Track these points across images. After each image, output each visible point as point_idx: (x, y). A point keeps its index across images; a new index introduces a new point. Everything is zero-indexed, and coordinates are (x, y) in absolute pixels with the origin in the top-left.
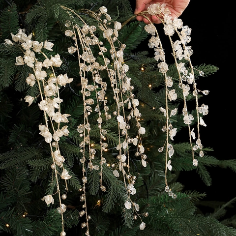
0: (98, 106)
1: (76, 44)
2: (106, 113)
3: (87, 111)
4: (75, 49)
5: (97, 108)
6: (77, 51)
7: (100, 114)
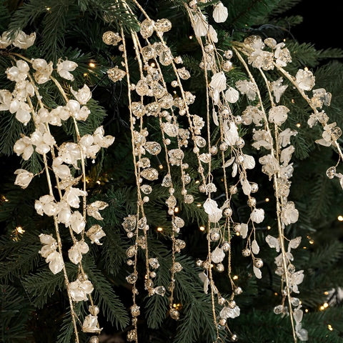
0: (169, 176)
1: (125, 64)
2: (184, 192)
3: (143, 195)
4: (123, 73)
5: (167, 179)
6: (126, 76)
7: (172, 191)
